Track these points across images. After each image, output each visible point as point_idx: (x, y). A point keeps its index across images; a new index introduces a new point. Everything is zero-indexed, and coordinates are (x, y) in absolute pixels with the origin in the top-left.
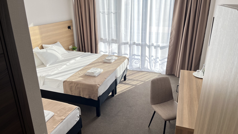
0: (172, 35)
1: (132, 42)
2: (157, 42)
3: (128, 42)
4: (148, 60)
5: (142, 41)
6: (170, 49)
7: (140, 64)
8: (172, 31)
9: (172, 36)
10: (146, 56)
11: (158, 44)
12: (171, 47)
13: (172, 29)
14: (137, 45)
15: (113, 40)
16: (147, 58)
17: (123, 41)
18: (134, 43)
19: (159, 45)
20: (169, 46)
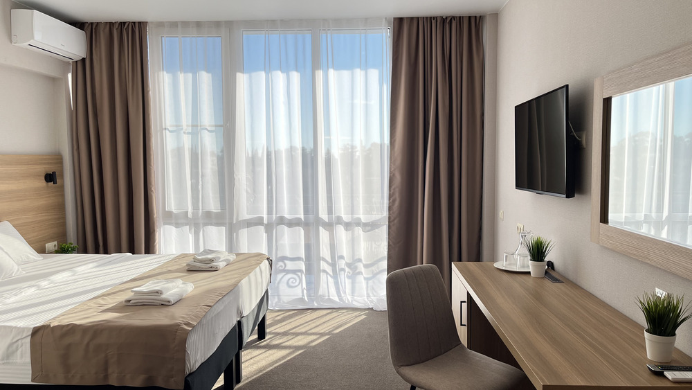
0: (393, 187)
1: (274, 216)
2: (352, 210)
3: (262, 218)
4: (329, 269)
5: (306, 211)
6: (393, 228)
7: (304, 286)
8: (394, 175)
9: (394, 189)
10: (320, 259)
11: (355, 216)
12: (396, 221)
13: (392, 169)
14: (292, 223)
15: (208, 214)
16: (324, 265)
17: (245, 215)
18: (281, 221)
19: (360, 219)
20: (389, 218)
